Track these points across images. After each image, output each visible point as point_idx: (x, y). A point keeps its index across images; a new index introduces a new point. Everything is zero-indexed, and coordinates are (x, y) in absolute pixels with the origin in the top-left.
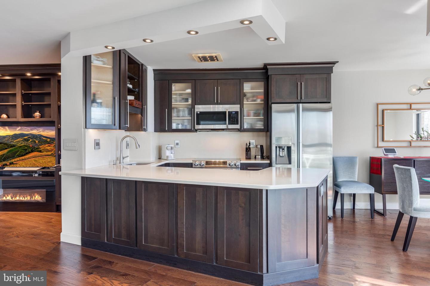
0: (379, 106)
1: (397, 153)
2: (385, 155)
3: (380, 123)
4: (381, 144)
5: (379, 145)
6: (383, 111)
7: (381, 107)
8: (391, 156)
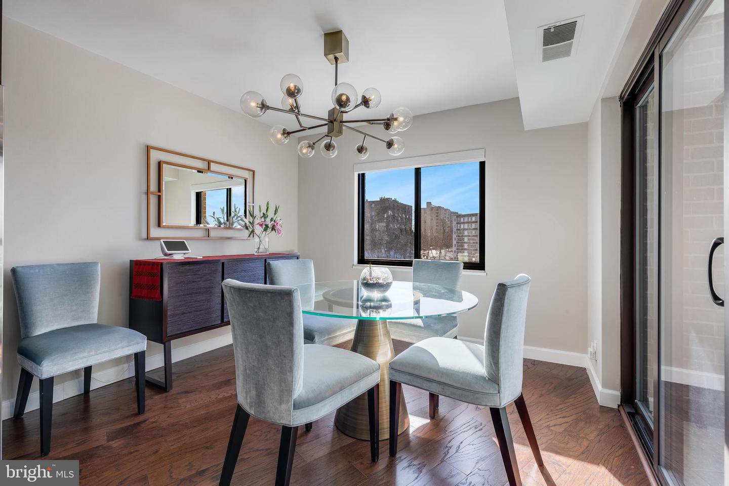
0: (152, 152)
1: (190, 251)
2: (166, 255)
3: (153, 187)
4: (155, 232)
5: (152, 235)
6: (160, 164)
7: (155, 156)
8: (178, 256)
